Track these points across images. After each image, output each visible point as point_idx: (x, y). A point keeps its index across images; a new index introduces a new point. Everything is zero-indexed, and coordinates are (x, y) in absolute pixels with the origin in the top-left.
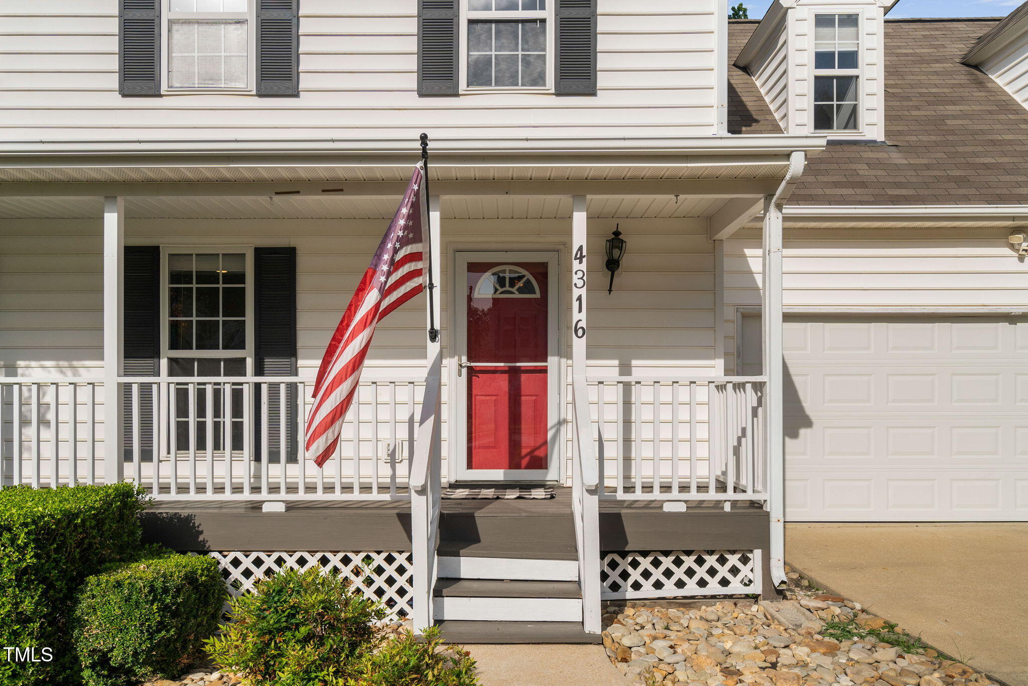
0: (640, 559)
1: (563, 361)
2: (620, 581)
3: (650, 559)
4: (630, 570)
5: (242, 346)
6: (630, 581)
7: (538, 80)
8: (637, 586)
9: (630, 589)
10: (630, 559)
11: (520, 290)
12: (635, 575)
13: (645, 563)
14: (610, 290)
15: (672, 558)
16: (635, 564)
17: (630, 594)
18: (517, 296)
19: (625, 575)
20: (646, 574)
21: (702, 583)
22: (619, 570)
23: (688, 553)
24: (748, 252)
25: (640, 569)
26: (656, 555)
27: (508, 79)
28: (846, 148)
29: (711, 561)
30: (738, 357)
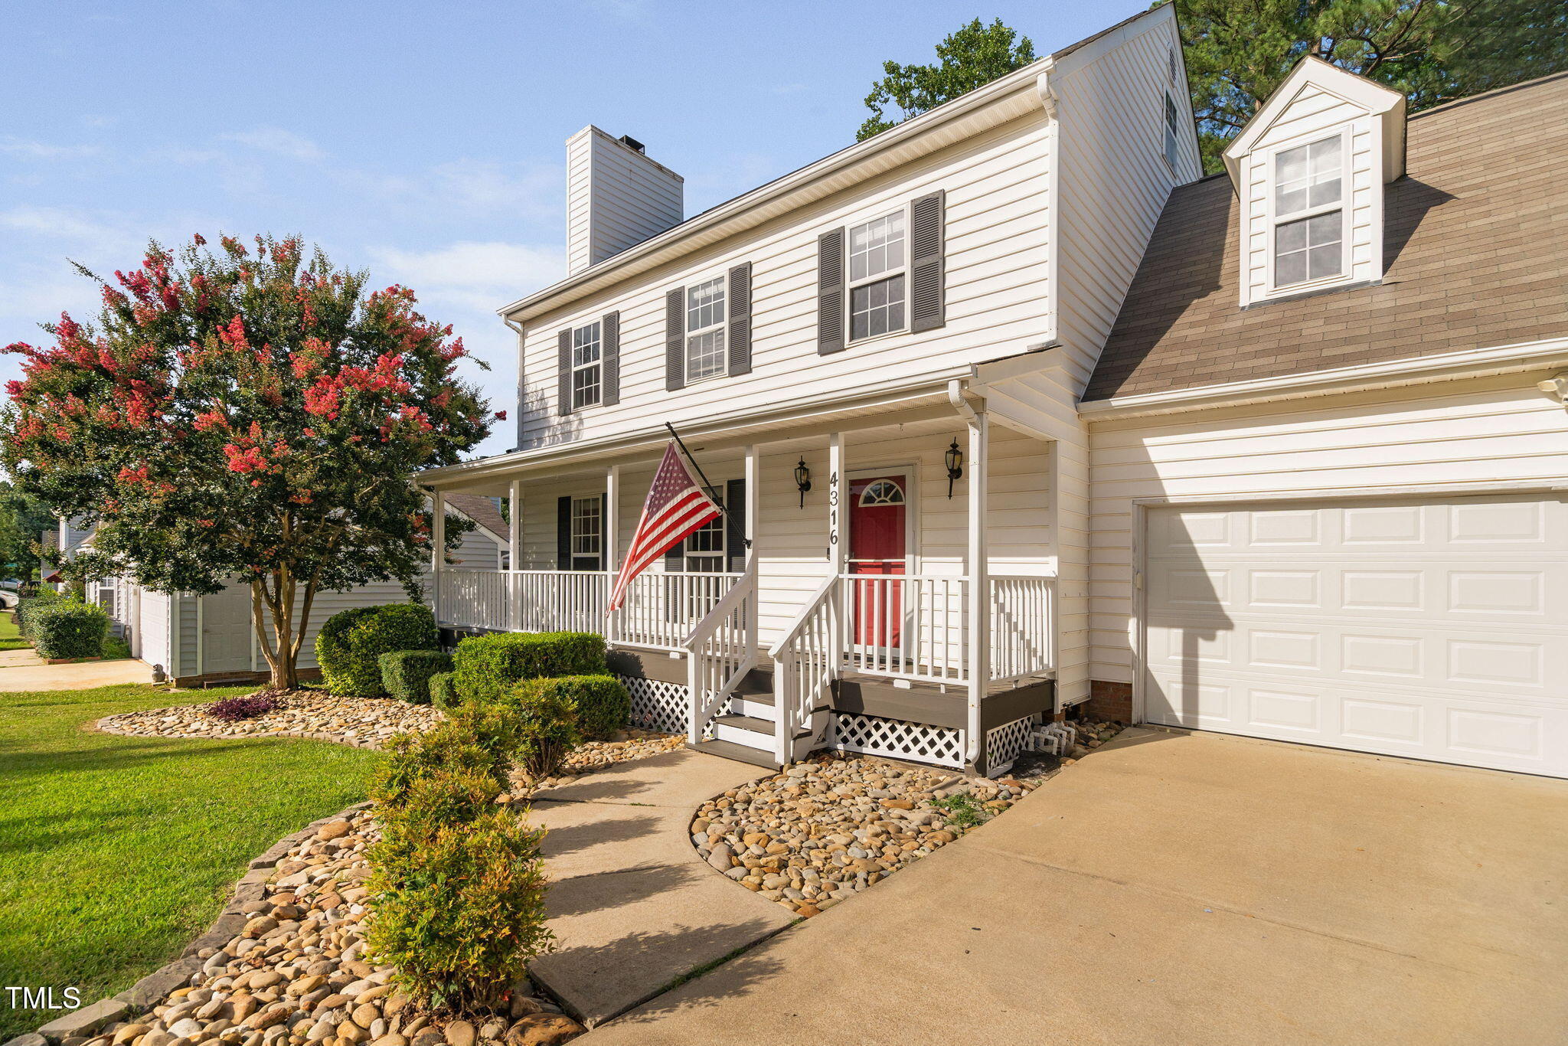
0: (882, 724)
1: (918, 558)
2: (864, 739)
3: (889, 725)
4: (873, 731)
5: (721, 549)
6: (872, 740)
7: (897, 324)
8: (875, 745)
9: (870, 746)
10: (874, 722)
11: (892, 500)
12: (876, 736)
13: (885, 727)
14: (950, 496)
15: (904, 727)
16: (877, 727)
17: (868, 749)
18: (890, 504)
19: (869, 735)
20: (884, 737)
21: (923, 751)
22: (865, 730)
23: (917, 725)
24: (1147, 441)
25: (881, 732)
26: (894, 722)
27: (879, 328)
28: (1313, 301)
29: (933, 734)
30: (1134, 551)
